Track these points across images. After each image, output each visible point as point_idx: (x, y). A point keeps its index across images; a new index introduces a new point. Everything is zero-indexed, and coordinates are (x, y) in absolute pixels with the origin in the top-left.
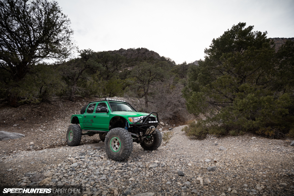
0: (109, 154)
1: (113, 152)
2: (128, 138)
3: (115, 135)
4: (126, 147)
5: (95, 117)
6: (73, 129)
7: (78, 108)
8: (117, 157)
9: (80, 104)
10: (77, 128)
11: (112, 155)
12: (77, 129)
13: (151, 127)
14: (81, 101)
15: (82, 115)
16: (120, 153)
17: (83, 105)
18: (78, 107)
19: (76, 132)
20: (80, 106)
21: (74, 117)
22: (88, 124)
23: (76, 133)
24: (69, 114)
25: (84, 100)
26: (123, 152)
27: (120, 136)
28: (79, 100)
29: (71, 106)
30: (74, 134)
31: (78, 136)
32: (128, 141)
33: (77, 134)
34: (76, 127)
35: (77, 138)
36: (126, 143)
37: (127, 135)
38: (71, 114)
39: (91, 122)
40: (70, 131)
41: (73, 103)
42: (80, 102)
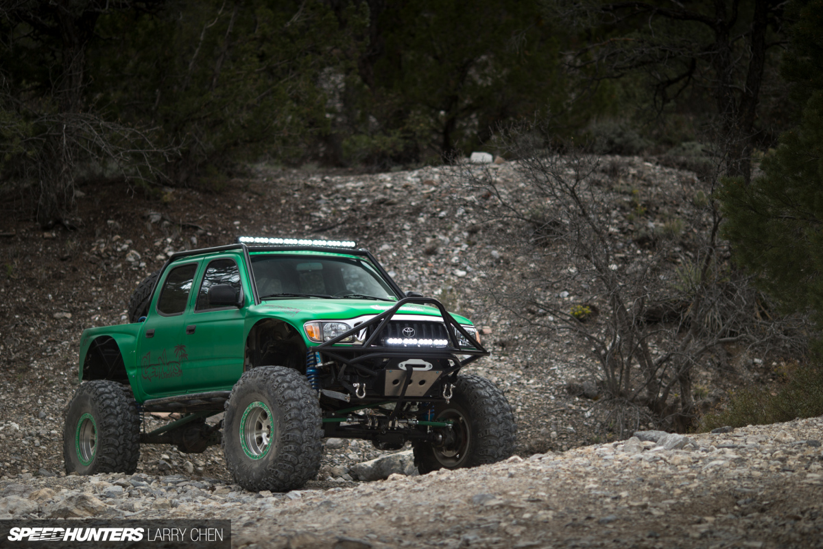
0: (237, 467)
1: (251, 461)
2: (295, 400)
3: (254, 391)
4: (288, 431)
5: (191, 331)
6: (95, 400)
7: (110, 288)
8: (262, 474)
9: (125, 252)
10: (113, 399)
11: (246, 469)
12: (116, 401)
13: (404, 363)
14: (133, 228)
15: (138, 327)
16: (270, 458)
17: (149, 262)
18: (113, 277)
19: (112, 414)
20: (131, 272)
21: (93, 343)
22: (165, 368)
23: (111, 420)
24: (56, 342)
25: (156, 217)
26: (278, 451)
27: (269, 393)
28: (117, 218)
29: (58, 277)
30: (105, 427)
31: (122, 437)
32: (294, 413)
33: (117, 428)
34: (110, 393)
35: (117, 448)
36: (289, 418)
37: (294, 389)
38: (63, 337)
39: (177, 359)
40: (80, 415)
41: (72, 244)
42: (125, 235)
